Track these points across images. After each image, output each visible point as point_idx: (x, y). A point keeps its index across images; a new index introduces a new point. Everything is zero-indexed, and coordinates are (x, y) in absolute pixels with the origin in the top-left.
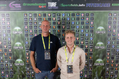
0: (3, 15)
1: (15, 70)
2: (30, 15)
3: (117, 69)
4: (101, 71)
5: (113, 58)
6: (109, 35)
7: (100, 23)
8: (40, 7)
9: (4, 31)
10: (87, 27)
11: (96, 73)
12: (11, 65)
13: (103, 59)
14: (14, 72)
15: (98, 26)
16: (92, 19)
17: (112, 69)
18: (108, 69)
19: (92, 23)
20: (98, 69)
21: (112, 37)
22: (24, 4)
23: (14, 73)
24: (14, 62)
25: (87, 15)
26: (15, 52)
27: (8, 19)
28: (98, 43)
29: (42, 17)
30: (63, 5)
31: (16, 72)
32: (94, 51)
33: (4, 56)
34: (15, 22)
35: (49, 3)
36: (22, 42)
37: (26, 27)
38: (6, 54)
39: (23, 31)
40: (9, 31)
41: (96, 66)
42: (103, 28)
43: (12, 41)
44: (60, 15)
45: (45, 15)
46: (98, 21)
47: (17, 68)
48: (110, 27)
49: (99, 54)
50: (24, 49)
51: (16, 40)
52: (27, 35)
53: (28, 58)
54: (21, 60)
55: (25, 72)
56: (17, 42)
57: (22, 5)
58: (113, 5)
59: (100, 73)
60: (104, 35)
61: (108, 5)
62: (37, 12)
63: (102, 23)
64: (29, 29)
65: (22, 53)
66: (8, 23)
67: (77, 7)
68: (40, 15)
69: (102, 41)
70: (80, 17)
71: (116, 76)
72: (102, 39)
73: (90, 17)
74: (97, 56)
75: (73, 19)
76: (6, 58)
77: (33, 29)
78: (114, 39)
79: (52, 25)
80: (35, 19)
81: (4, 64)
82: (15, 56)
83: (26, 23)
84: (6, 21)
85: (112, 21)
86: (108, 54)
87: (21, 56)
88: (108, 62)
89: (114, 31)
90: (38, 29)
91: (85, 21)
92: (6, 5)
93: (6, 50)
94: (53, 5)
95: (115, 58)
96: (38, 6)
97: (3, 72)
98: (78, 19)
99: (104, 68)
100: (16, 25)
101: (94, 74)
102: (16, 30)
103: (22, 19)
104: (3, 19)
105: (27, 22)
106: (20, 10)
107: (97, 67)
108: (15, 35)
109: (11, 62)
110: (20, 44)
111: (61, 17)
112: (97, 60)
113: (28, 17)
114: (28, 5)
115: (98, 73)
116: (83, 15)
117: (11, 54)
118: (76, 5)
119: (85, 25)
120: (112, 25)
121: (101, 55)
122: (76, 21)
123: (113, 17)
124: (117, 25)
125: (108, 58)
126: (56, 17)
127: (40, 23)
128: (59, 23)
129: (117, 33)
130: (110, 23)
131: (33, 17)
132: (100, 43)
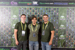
0: (7, 9)
2: (23, 9)
3: (72, 41)
4: (63, 42)
5: (70, 35)
6: (67, 21)
8: (28, 4)
9: (7, 18)
10: (55, 16)
11: (60, 43)
12: (10, 38)
13: (64, 35)
15: (61, 16)
16: (58, 11)
17: (70, 41)
18: (67, 41)
19: (57, 14)
20: (61, 41)
21: (69, 22)
22: (19, 3)
24: (12, 36)
26: (13, 30)
27: (10, 11)
28: (61, 26)
29: (29, 10)
30: (41, 3)
31: (12, 42)
32: (59, 30)
34: (14, 12)
35: (33, 2)
37: (20, 16)
38: (7, 31)
40: (10, 18)
42: (64, 17)
43: (11, 24)
45: (31, 9)
46: (61, 13)
47: (13, 40)
48: (68, 16)
51: (13, 23)
52: (20, 20)
57: (18, 3)
58: (69, 4)
59: (63, 44)
60: (65, 21)
61: (67, 4)
62: (26, 7)
63: (63, 14)
66: (10, 13)
68: (28, 9)
69: (63, 24)
71: (72, 46)
72: (63, 23)
73: (56, 10)
74: (61, 33)
75: (47, 11)
76: (7, 34)
78: (70, 23)
79: (35, 14)
80: (25, 11)
81: (6, 37)
82: (13, 32)
84: (8, 12)
85: (69, 13)
86: (67, 32)
88: (67, 37)
89: (70, 19)
91: (53, 13)
92: (9, 3)
93: (7, 29)
94: (36, 3)
95: (71, 35)
96: (27, 4)
97: (5, 42)
98: (50, 11)
99: (65, 41)
100: (14, 14)
101: (59, 44)
103: (17, 11)
104: (7, 11)
107: (61, 40)
108: (13, 20)
109: (10, 36)
111: (40, 10)
113: (21, 10)
114: (22, 3)
115: (61, 44)
116: (52, 9)
117: (10, 31)
119: (53, 15)
120: (69, 15)
121: (63, 33)
122: (48, 12)
123: (69, 11)
124: (72, 15)
125: (67, 34)
126: (37, 10)
127: (28, 13)
128: (39, 13)
129: (72, 20)
130: (68, 14)
131: (24, 10)
132: (62, 26)
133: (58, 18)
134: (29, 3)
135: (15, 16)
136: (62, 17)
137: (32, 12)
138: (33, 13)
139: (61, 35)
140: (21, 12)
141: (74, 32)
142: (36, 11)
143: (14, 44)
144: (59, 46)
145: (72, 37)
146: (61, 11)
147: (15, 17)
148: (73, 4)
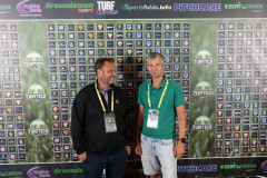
0: (4, 28)
1: (30, 143)
2: (61, 28)
3: (237, 135)
4: (207, 140)
5: (229, 113)
6: (221, 67)
7: (201, 42)
8: (80, 11)
9: (6, 62)
10: (177, 52)
11: (197, 145)
12: (21, 134)
13: (209, 115)
14: (28, 148)
15: (198, 50)
16: (187, 35)
17: (229, 136)
18: (219, 136)
19: (186, 43)
20: (200, 137)
21: (226, 71)
22: (49, 6)
23: (27, 151)
24: (27, 128)
25: (177, 27)
27: (15, 37)
29: (86, 32)
30: (127, 7)
31: (31, 147)
32: (192, 101)
33: (5, 114)
34: (30, 40)
35: (99, 3)
36: (45, 84)
37: (52, 53)
38: (10, 110)
39: (46, 60)
40: (16, 62)
41: (195, 132)
43: (22, 83)
44: (122, 28)
45: (91, 27)
46: (198, 39)
47: (33, 139)
48: (221, 51)
49: (202, 107)
50: (47, 98)
51: (31, 79)
52: (54, 70)
53: (56, 117)
54: (42, 123)
55: (51, 148)
56: (33, 83)
57: (43, 7)
58: (226, 6)
59: (205, 145)
60: (211, 66)
61: (217, 7)
62: (75, 21)
63: (206, 43)
64: (58, 57)
65: (45, 108)
66: (15, 45)
67: (155, 11)
68: (81, 28)
69: (206, 80)
70: (163, 31)
71: (236, 150)
72: (206, 75)
73: (182, 31)
74: (198, 110)
75: (149, 36)
76: (10, 118)
77: (67, 57)
78: (231, 75)
79: (106, 48)
80: (71, 36)
81: (6, 131)
82: (29, 114)
83: (53, 45)
84: (10, 41)
85: (226, 39)
86: (220, 106)
87: (41, 114)
88: (220, 121)
89: (230, 59)
90: (77, 57)
91: (172, 40)
92: (9, 7)
93: (9, 103)
94: (108, 6)
95: (233, 113)
96: (77, 9)
97: (3, 149)
98: (159, 35)
99: (212, 134)
100: (31, 47)
101: (193, 147)
102: (31, 60)
103: (43, 36)
104: (5, 37)
105: (54, 43)
106: (39, 18)
107: (198, 134)
108: (29, 70)
109: (20, 126)
110: (40, 87)
111: (125, 31)
112: (199, 119)
113: (56, 32)
114: (57, 6)
115: (200, 145)
116: (168, 27)
117: (19, 111)
118: (155, 7)
119: (173, 47)
120: (227, 47)
121: (206, 109)
122: (153, 39)
123: (226, 31)
124: (235, 47)
125: (220, 113)
126: (115, 31)
127: (81, 44)
128: (120, 44)
129: (235, 62)
130: (222, 43)
131: (66, 32)
132: (203, 84)
133: (187, 60)
134: (86, 8)
135: (34, 55)
136: (204, 53)
137: (96, 40)
138: (101, 44)
139: (199, 115)
140: (57, 40)
141: (241, 105)
142: (110, 35)
143: (36, 156)
144: (193, 153)
145: (238, 121)
146: (197, 32)
147: (34, 59)
148: (237, 6)
